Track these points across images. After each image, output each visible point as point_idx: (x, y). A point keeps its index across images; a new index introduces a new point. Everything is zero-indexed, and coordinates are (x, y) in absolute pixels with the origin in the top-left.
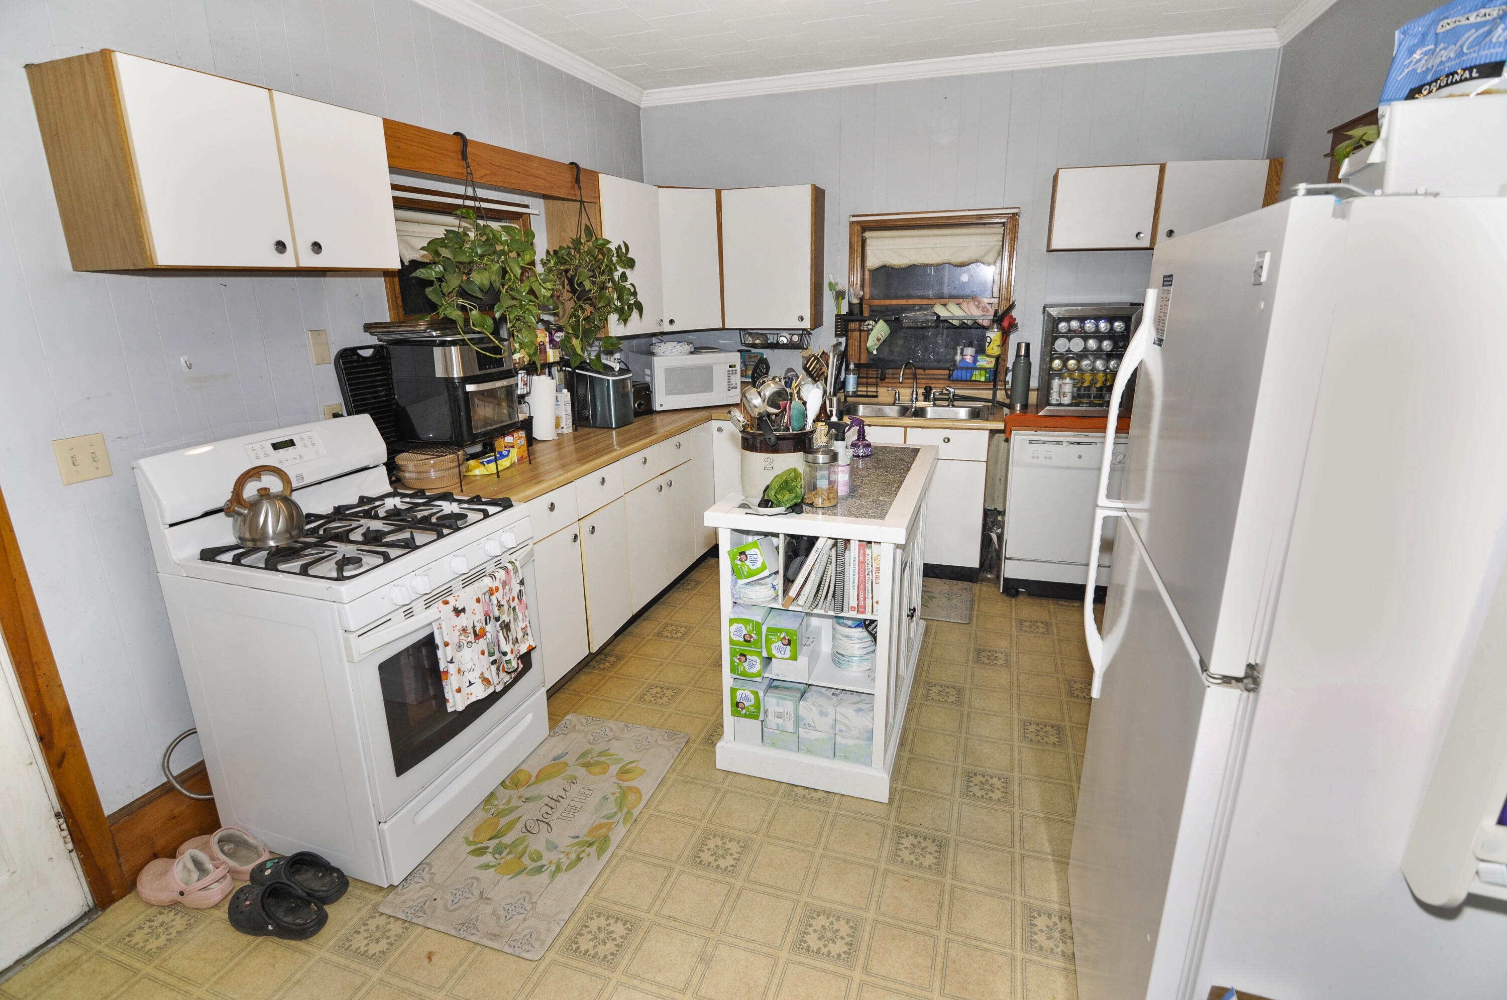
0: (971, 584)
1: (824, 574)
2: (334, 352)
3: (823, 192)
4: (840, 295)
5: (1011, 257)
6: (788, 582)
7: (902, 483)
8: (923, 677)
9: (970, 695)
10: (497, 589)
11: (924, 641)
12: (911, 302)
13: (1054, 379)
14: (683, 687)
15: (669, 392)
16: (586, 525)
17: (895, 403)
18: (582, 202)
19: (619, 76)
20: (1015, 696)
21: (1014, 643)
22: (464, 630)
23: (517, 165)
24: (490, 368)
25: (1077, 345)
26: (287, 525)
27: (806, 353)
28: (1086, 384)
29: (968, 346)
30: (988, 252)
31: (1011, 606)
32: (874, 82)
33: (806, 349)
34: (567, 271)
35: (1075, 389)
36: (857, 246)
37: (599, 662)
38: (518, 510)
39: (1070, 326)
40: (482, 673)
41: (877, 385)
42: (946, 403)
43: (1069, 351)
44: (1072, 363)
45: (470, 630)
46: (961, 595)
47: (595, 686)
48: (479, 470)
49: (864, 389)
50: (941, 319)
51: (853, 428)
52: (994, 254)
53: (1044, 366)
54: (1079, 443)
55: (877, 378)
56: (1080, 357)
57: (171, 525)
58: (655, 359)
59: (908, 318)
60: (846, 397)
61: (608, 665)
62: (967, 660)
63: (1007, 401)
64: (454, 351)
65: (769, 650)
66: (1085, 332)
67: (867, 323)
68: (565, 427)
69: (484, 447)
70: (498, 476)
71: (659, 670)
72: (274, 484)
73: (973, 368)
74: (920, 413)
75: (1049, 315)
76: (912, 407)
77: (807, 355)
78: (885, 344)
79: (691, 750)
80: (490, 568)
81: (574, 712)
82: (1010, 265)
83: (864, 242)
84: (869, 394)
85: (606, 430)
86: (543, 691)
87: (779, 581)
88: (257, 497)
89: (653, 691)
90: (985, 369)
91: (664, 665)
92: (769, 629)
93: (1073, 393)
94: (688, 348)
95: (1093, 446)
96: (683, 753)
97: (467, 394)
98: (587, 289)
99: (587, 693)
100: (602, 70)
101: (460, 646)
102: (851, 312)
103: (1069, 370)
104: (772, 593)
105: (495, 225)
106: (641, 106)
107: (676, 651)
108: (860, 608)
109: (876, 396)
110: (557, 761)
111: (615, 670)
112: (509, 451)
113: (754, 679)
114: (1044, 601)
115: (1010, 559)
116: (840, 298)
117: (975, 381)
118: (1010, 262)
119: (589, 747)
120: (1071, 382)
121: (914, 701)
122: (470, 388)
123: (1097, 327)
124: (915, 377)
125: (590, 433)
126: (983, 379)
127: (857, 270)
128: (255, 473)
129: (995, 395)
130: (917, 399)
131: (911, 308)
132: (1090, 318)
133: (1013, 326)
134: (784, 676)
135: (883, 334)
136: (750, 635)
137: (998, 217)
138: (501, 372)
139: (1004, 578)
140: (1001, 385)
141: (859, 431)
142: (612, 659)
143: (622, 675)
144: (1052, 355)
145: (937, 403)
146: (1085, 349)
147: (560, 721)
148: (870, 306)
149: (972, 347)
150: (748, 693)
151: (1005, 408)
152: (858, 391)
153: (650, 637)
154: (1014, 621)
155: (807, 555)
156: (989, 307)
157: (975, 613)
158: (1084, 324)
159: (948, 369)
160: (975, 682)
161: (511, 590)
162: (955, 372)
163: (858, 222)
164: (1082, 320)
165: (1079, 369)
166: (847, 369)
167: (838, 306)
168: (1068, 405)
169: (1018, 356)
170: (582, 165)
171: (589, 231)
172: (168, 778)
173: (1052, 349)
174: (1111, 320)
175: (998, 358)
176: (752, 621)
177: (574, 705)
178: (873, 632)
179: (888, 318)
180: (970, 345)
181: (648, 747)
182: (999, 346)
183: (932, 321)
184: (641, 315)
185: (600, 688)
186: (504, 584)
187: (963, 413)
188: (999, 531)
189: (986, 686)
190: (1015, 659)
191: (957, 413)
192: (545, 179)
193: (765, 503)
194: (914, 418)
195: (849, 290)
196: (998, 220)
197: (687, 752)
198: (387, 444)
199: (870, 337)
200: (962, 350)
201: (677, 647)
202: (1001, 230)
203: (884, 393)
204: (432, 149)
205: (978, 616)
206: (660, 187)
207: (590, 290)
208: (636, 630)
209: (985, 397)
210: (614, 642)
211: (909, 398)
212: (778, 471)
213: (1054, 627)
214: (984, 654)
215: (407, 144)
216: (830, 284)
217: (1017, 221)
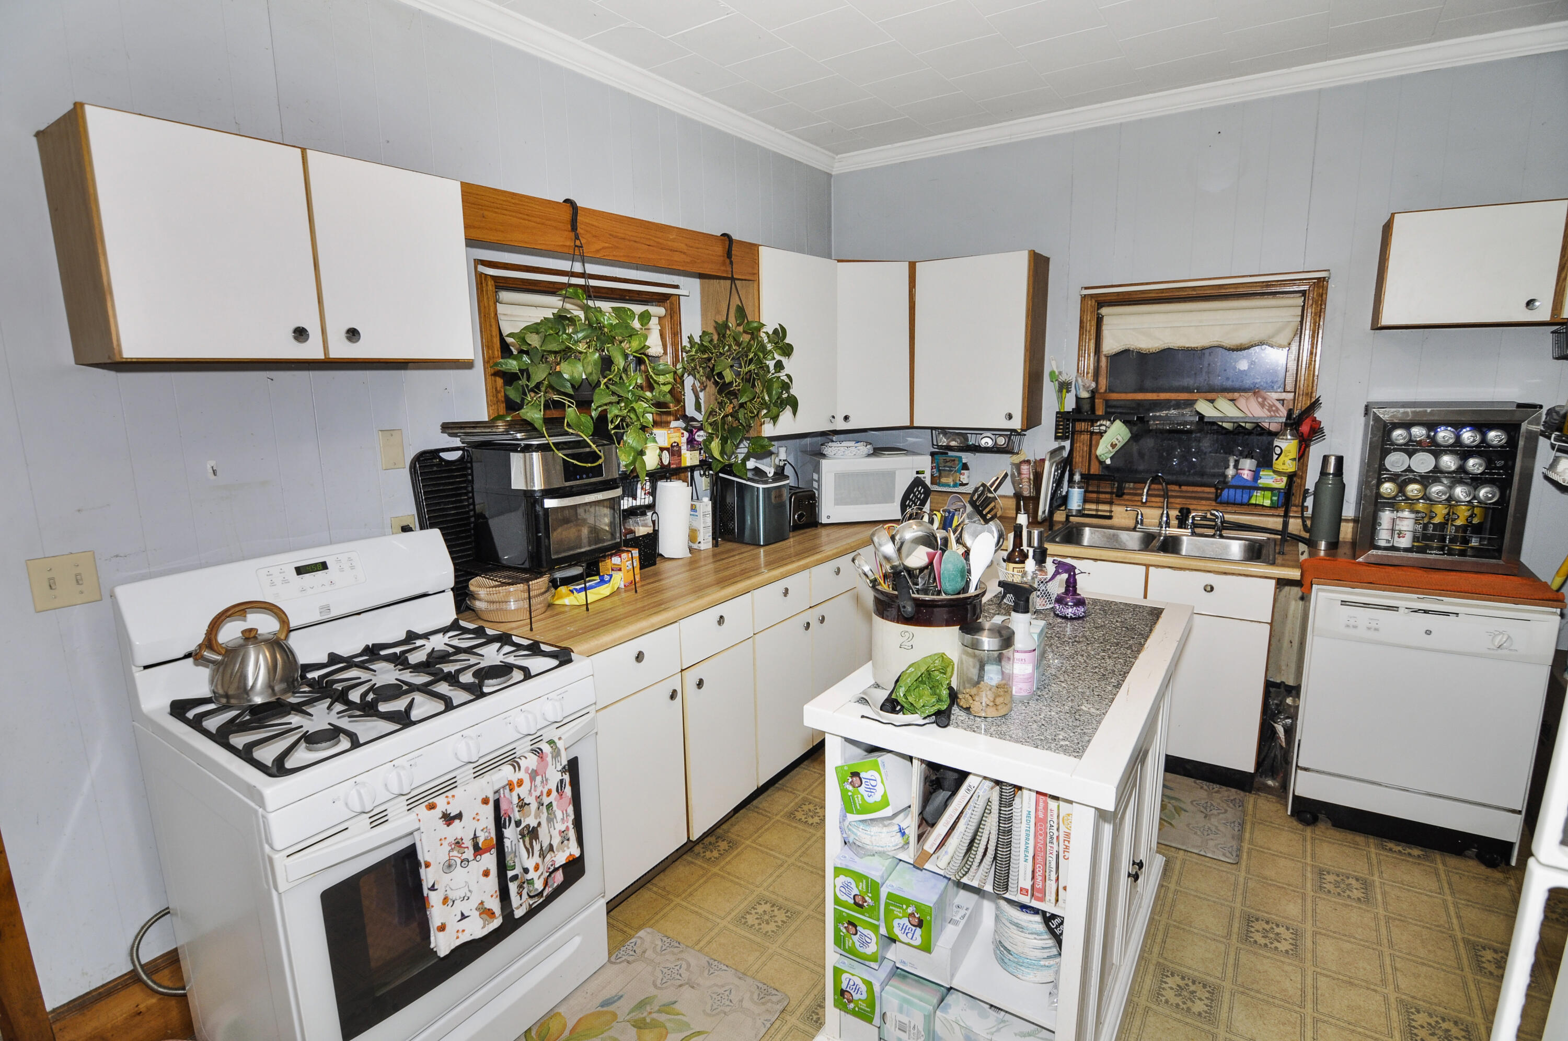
0: (1242, 793)
1: (979, 827)
2: (411, 454)
3: (1046, 260)
4: (1064, 387)
5: (1314, 336)
6: (927, 822)
7: (1125, 675)
8: (1155, 955)
9: (1231, 1009)
10: (520, 783)
11: (1161, 886)
12: (1163, 396)
13: (1384, 511)
14: (800, 908)
15: (839, 501)
16: (691, 678)
17: (1135, 527)
18: (733, 279)
19: (799, 137)
20: (1309, 1020)
21: (1309, 913)
22: (458, 843)
23: (649, 237)
24: (581, 478)
25: (1423, 463)
26: (269, 678)
27: (1016, 459)
28: (1436, 520)
29: (1246, 457)
30: (1278, 332)
31: (1305, 840)
32: (1119, 121)
33: (1017, 453)
34: (709, 359)
35: (1419, 527)
36: (1091, 326)
37: (705, 848)
38: (580, 665)
39: (1410, 434)
40: (482, 903)
41: (1111, 503)
42: (1211, 532)
43: (1409, 470)
44: (1413, 489)
45: (468, 843)
46: (1226, 811)
47: (690, 886)
48: (569, 598)
49: (1093, 506)
50: (1206, 420)
51: (1058, 577)
52: (1288, 333)
53: (1368, 492)
54: (1426, 612)
55: (1111, 493)
56: (1426, 480)
57: (146, 667)
58: (824, 463)
59: (1161, 418)
60: (1068, 517)
61: (716, 854)
62: (1229, 935)
63: (1307, 535)
64: (536, 457)
65: (889, 928)
66: (1438, 445)
67: (1098, 423)
68: (702, 542)
69: (588, 567)
70: (587, 609)
71: (777, 873)
72: (266, 624)
73: (1253, 487)
74: (1170, 546)
75: (1377, 419)
76: (1160, 534)
77: (1017, 461)
78: (1122, 453)
79: (785, 1028)
80: (523, 747)
81: (651, 927)
82: (1312, 347)
83: (1099, 321)
84: (1100, 513)
85: (752, 547)
86: (602, 903)
87: (911, 823)
88: (242, 641)
89: (760, 909)
90: (1271, 489)
91: (786, 866)
92: (890, 896)
93: (1414, 532)
94: (864, 449)
95: (1452, 617)
96: (772, 1030)
97: (546, 510)
98: (727, 381)
99: (679, 896)
100: (783, 133)
101: (450, 866)
102: (1078, 409)
103: (1407, 498)
104: (898, 839)
105: (606, 306)
106: (833, 173)
107: (806, 846)
108: (1036, 891)
109: (1110, 517)
110: (605, 1009)
111: (723, 863)
112: (611, 576)
113: (867, 963)
114: (1360, 839)
115: (1306, 769)
116: (1064, 391)
117: (1256, 505)
118: (1312, 344)
119: (652, 991)
120: (1413, 516)
121: (1136, 999)
122: (549, 503)
123: (1458, 437)
124: (1166, 496)
125: (733, 550)
126: (1267, 503)
127: (1089, 355)
128: (239, 610)
129: (1286, 524)
130: (1168, 524)
131: (1166, 404)
132: (1447, 424)
133: (1316, 431)
134: (913, 966)
135: (1120, 438)
136: (863, 898)
137: (1294, 285)
138: (601, 482)
139: (1295, 797)
140: (1296, 512)
141: (1068, 581)
142: (723, 845)
143: (729, 874)
144: (1380, 475)
145: (1198, 530)
146: (1437, 469)
147: (631, 937)
148: (1107, 401)
149: (1252, 458)
150: (859, 982)
151: (1300, 544)
152: (1084, 509)
153: (778, 818)
154: (1309, 869)
155: (954, 792)
156: (1279, 405)
157: (1246, 846)
158: (1436, 433)
159: (1215, 486)
160: (1240, 980)
161: (545, 781)
162: (1225, 492)
163: (1092, 296)
164: (1432, 426)
165: (1426, 497)
166: (1071, 481)
167: (1061, 400)
168: (1406, 550)
169: (1323, 473)
170: (735, 237)
171: (741, 311)
172: (134, 965)
173: (1382, 467)
174: (1481, 427)
175: (1291, 477)
176: (866, 878)
177: (656, 913)
178: (1058, 932)
179: (1128, 418)
180: (1249, 456)
181: (727, 1009)
182: (1294, 459)
183: (1191, 423)
184: (795, 413)
185: (696, 890)
186: (533, 774)
187: (1235, 548)
188: (1289, 721)
189: (1258, 992)
190: (1309, 944)
191: (1227, 547)
192: (684, 253)
193: (891, 705)
194: (1162, 554)
195: (1076, 381)
196: (1295, 288)
197: (778, 1030)
198: (455, 564)
199: (1102, 441)
200: (1237, 462)
201: (809, 839)
202: (1300, 301)
203: (1121, 514)
204: (530, 218)
205: (1249, 853)
206: (839, 261)
207: (731, 383)
208: (765, 805)
209: (1270, 526)
210: (733, 818)
211: (1157, 521)
212: (915, 656)
213: (1378, 890)
214: (1258, 926)
215: (496, 213)
216: (1052, 374)
217: (1325, 289)
